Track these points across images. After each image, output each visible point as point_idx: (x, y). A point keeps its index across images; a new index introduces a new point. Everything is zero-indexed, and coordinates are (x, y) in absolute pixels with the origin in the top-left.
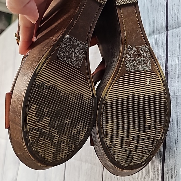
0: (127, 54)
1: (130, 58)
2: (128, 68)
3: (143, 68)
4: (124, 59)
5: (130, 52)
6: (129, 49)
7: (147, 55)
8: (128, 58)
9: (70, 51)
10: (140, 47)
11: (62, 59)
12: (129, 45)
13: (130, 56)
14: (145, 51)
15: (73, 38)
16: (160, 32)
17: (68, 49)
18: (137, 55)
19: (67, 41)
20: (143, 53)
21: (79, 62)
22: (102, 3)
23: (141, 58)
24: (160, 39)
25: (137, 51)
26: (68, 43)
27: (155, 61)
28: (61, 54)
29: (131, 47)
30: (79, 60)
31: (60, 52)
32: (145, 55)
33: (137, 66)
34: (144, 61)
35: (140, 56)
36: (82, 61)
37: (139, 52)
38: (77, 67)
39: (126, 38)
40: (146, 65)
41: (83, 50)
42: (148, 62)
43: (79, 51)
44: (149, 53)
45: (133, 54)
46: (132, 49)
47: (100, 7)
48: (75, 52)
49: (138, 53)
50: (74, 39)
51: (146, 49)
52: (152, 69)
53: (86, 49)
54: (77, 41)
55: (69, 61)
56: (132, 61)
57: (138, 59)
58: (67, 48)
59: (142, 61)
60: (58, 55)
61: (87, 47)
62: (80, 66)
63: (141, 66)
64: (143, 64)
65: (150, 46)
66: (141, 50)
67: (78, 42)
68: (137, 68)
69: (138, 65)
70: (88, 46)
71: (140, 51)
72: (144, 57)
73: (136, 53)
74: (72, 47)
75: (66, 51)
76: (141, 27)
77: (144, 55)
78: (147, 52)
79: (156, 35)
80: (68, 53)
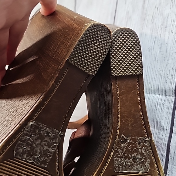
0: (118, 146)
1: (122, 153)
2: (117, 167)
3: (138, 170)
4: (113, 153)
5: (122, 145)
6: (121, 140)
7: (145, 151)
8: (119, 152)
9: (34, 144)
10: (138, 139)
11: (20, 156)
12: (122, 135)
13: (123, 150)
14: (144, 145)
15: (41, 125)
16: (167, 94)
17: (31, 142)
18: (132, 149)
19: (31, 130)
20: (141, 149)
21: (46, 158)
22: (91, 74)
23: (137, 155)
24: (166, 104)
25: (133, 144)
26: (32, 133)
27: (156, 160)
28: (20, 150)
29: (125, 137)
30: (46, 155)
31: (19, 148)
32: (143, 151)
33: (130, 166)
34: (141, 159)
35: (136, 151)
36: (50, 156)
37: (135, 145)
38: (43, 165)
39: (119, 123)
40: (143, 166)
41: (54, 141)
42: (146, 161)
43: (48, 142)
44: (149, 148)
45: (127, 148)
46: (126, 141)
47: (87, 78)
48: (42, 144)
49: (133, 147)
50: (43, 125)
51: (146, 143)
52: (150, 171)
53: (59, 138)
54: (46, 128)
55: (31, 158)
56: (124, 157)
57: (133, 156)
58: (30, 140)
59: (138, 160)
60: (15, 152)
61: (60, 136)
62: (48, 163)
63: (136, 166)
64: (139, 164)
65: (151, 138)
66: (139, 144)
67: (48, 130)
68: (130, 169)
69: (132, 165)
70: (62, 135)
71: (137, 145)
72: (142, 154)
73: (131, 147)
74: (38, 138)
75: (28, 145)
76: (143, 110)
77: (141, 151)
78: (146, 146)
79: (161, 96)
80: (31, 147)
